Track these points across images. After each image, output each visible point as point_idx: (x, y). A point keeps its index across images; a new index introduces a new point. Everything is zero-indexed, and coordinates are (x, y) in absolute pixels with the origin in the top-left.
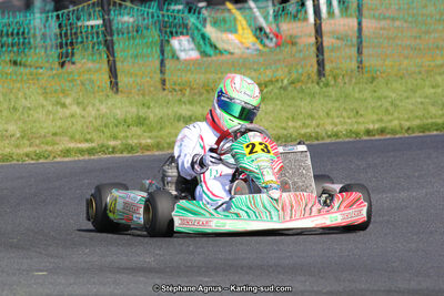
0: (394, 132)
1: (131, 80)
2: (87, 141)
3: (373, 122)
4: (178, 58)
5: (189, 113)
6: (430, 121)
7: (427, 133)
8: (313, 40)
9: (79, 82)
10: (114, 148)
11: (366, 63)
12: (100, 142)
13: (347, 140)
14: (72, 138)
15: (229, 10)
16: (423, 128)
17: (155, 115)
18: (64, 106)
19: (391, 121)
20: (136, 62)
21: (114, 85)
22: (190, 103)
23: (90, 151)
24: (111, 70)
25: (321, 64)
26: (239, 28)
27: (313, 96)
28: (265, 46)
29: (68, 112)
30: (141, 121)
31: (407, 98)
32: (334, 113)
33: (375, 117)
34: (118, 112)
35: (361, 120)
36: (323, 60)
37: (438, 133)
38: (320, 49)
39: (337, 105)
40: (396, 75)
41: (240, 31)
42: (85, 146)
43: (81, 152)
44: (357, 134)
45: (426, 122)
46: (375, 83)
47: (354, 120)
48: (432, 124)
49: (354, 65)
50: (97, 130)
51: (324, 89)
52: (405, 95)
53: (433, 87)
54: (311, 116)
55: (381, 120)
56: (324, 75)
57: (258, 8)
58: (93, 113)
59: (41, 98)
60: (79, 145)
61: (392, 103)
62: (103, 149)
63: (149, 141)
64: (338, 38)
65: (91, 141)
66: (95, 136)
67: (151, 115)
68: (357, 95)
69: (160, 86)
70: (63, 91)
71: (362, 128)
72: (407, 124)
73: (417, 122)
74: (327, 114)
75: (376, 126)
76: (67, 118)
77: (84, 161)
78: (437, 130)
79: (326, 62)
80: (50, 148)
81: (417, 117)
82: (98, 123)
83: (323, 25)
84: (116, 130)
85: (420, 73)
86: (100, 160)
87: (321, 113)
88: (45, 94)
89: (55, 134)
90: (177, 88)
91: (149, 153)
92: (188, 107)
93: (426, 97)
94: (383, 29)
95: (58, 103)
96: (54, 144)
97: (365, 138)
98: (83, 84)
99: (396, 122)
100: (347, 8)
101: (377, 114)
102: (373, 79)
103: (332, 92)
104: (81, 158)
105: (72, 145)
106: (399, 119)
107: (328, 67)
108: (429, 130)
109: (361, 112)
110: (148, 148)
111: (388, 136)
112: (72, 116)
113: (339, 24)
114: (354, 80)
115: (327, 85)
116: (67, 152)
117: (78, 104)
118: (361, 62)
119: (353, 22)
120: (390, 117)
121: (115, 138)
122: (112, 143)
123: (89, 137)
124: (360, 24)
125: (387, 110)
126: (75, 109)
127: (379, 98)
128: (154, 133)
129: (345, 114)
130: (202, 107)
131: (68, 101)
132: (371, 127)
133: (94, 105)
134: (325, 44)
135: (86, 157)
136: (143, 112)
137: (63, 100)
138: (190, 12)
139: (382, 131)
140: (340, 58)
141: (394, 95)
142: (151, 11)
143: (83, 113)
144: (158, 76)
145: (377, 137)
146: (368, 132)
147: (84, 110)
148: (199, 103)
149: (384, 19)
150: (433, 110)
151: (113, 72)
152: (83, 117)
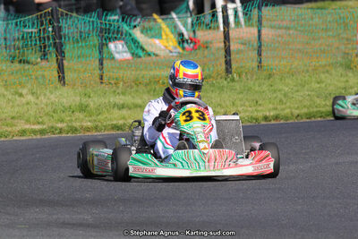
0: (286, 118)
1: (76, 75)
2: (39, 123)
3: (269, 111)
4: (113, 58)
5: (122, 102)
6: (315, 110)
7: (313, 119)
8: (222, 45)
9: (33, 77)
10: (61, 129)
11: (264, 63)
12: (50, 125)
13: (249, 124)
14: (28, 121)
15: (155, 20)
16: (309, 116)
17: (95, 104)
18: (21, 95)
19: (283, 109)
20: (80, 61)
21: (62, 79)
22: (123, 94)
23: (42, 132)
24: (59, 67)
25: (228, 63)
26: (163, 34)
27: (222, 89)
28: (184, 48)
29: (24, 100)
30: (83, 108)
31: (298, 91)
32: (238, 103)
33: (271, 106)
34: (65, 100)
35: (260, 108)
36: (230, 60)
37: (322, 119)
38: (228, 51)
39: (240, 96)
40: (288, 73)
41: (164, 37)
42: (37, 127)
43: (34, 132)
44: (257, 120)
45: (311, 110)
46: (271, 79)
47: (254, 108)
48: (317, 112)
49: (255, 64)
50: (47, 114)
51: (231, 84)
52: (295, 88)
53: (318, 83)
54: (220, 105)
55: (276, 109)
56: (231, 73)
57: (179, 18)
58: (44, 101)
59: (3, 89)
60: (33, 127)
61: (285, 95)
62: (52, 130)
63: (89, 124)
64: (242, 44)
65: (42, 123)
66: (46, 119)
67: (92, 104)
68: (257, 88)
69: (98, 80)
70: (20, 84)
71: (260, 115)
72: (296, 112)
73: (305, 111)
74: (233, 104)
75: (272, 114)
76: (23, 105)
77: (37, 139)
78: (321, 117)
79: (232, 62)
80: (10, 129)
81: (305, 106)
82: (49, 109)
83: (231, 32)
84: (63, 115)
85: (308, 71)
86: (50, 139)
87: (228, 103)
88: (6, 86)
89: (13, 118)
90: (113, 82)
91: (89, 134)
92: (121, 97)
93: (313, 91)
94: (279, 36)
95: (16, 93)
96: (12, 125)
97: (263, 123)
98: (36, 78)
99: (287, 111)
100: (249, 19)
101: (273, 104)
102: (270, 76)
103: (237, 86)
104: (34, 137)
105: (27, 127)
106: (290, 108)
107: (234, 66)
108: (314, 116)
109: (260, 102)
110: (88, 129)
111: (282, 122)
112: (28, 103)
113: (243, 32)
114: (255, 77)
115: (233, 80)
116: (23, 132)
117: (33, 94)
118: (260, 62)
119: (254, 30)
120: (284, 106)
121: (62, 121)
122: (60, 125)
123: (41, 120)
124: (259, 31)
125: (281, 101)
126: (30, 98)
127: (275, 91)
128: (93, 118)
129: (247, 104)
130: (133, 97)
131: (24, 91)
132: (268, 114)
133: (45, 95)
134: (232, 48)
135: (39, 137)
136: (84, 100)
137: (20, 91)
138: (123, 20)
139: (276, 118)
140: (244, 59)
141: (287, 89)
142: (92, 19)
143: (36, 101)
144: (97, 72)
145: (273, 122)
146: (266, 118)
147: (38, 98)
148: (130, 94)
149: (280, 28)
150: (318, 101)
151: (61, 68)
152: (36, 104)
